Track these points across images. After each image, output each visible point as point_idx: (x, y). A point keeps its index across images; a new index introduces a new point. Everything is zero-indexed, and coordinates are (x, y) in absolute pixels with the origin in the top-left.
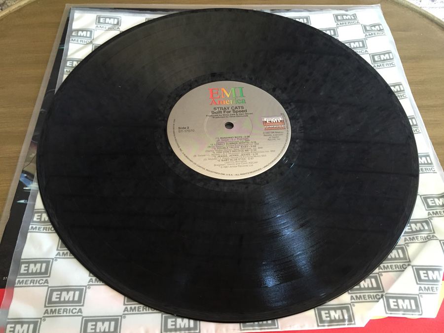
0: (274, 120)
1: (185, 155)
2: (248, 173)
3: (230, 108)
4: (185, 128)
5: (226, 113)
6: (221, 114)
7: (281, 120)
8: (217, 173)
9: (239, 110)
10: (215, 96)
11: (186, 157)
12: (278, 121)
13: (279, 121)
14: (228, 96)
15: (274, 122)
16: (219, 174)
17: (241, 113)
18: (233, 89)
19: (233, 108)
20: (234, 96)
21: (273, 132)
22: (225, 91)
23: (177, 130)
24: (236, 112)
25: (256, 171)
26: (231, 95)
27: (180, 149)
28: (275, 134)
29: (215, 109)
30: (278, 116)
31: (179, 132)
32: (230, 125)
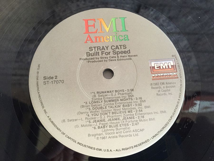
0: (164, 64)
1: (50, 119)
2: (132, 147)
3: (110, 47)
4: (52, 78)
5: (104, 55)
6: (97, 57)
7: (172, 64)
8: (92, 148)
9: (120, 50)
10: (91, 29)
11: (52, 122)
12: (168, 66)
13: (170, 67)
14: (107, 29)
15: (164, 67)
16: (94, 149)
17: (123, 55)
18: (113, 20)
19: (113, 48)
20: (115, 30)
21: (163, 83)
22: (103, 23)
23: (41, 81)
24: (117, 53)
25: (143, 143)
26: (111, 29)
27: (45, 110)
28: (165, 85)
29: (91, 48)
30: (169, 59)
31: (45, 83)
32: (109, 73)
